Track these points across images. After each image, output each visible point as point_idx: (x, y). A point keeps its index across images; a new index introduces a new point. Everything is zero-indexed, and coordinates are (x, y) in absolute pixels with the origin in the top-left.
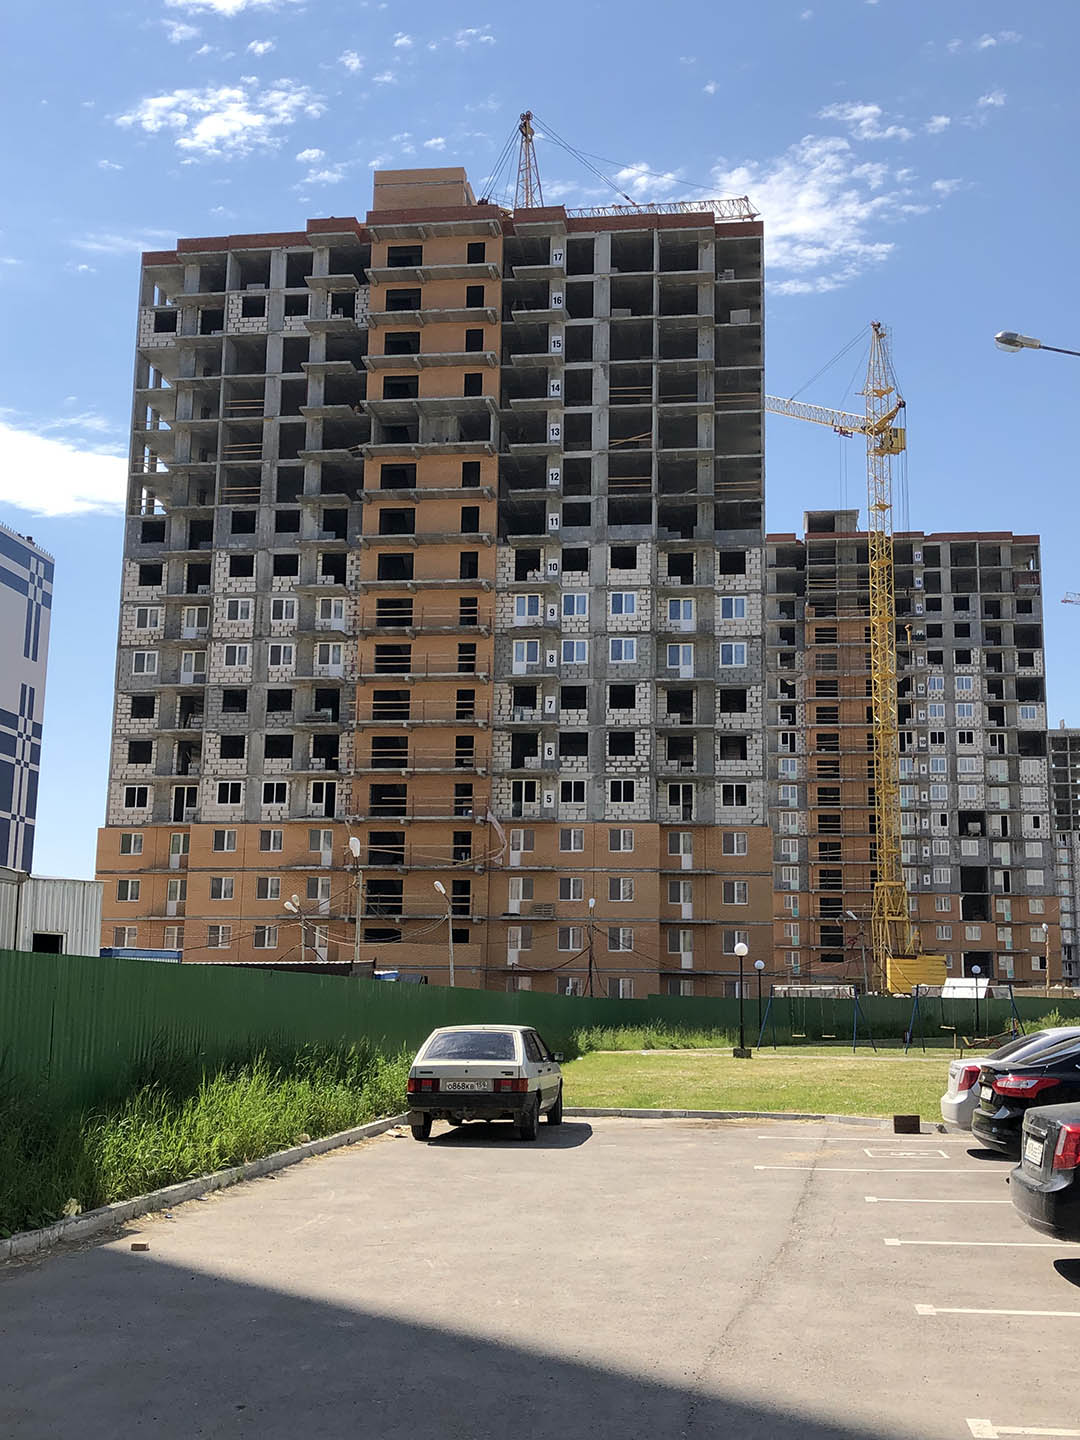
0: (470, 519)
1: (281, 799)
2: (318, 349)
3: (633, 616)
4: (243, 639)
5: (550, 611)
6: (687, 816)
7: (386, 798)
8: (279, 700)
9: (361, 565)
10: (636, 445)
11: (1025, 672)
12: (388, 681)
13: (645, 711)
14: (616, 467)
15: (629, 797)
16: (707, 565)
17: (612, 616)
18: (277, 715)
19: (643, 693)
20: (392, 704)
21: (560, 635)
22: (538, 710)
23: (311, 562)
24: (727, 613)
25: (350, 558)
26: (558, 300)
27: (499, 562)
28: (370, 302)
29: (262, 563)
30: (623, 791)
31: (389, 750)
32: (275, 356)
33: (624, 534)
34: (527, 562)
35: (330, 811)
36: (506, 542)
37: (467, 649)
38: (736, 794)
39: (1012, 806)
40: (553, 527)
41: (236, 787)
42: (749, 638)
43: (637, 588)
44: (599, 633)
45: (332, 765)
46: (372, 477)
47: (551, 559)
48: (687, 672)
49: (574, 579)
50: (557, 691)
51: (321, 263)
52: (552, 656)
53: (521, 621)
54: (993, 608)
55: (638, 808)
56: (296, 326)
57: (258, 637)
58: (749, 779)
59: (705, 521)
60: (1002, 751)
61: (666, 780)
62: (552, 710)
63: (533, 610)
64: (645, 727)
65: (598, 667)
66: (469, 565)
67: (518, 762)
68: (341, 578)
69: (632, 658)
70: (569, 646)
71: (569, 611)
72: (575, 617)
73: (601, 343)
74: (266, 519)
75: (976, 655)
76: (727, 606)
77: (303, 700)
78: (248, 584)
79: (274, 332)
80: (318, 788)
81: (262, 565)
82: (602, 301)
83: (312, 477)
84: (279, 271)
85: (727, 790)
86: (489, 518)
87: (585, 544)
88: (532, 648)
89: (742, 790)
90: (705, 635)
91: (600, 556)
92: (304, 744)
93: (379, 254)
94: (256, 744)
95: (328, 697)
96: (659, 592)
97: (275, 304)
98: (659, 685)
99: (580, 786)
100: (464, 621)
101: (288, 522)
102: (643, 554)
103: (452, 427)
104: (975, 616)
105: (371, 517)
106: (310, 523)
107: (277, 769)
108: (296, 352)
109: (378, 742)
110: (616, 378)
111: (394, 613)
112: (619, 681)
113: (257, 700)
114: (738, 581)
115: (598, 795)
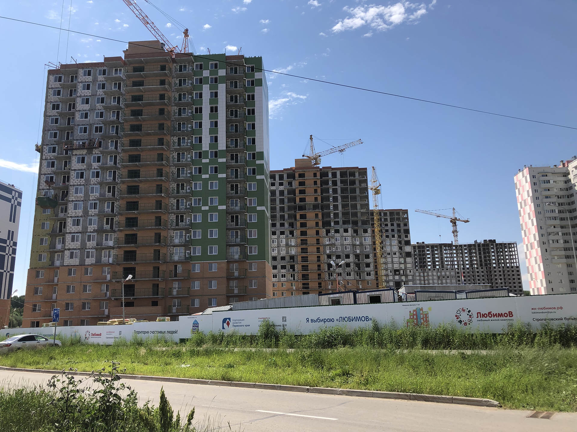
0: (317, 224)
1: (285, 277)
2: (286, 192)
3: (349, 241)
4: (275, 247)
5: (333, 241)
6: (360, 278)
7: (305, 277)
8: (283, 258)
9: (297, 233)
10: (346, 210)
11: (406, 239)
12: (304, 255)
13: (352, 259)
14: (343, 214)
15: (350, 275)
16: (360, 231)
17: (344, 242)
18: (283, 261)
19: (351, 256)
20: (305, 259)
21: (335, 245)
22: (332, 259)
23: (287, 232)
24: (365, 240)
25: (294, 231)
26: (331, 183)
27: (323, 232)
28: (295, 184)
29: (278, 232)
30: (349, 274)
31: (305, 268)
32: (278, 193)
33: (346, 226)
34: (328, 232)
35: (294, 279)
36: (324, 228)
37: (318, 249)
38: (369, 274)
39: (405, 268)
40: (332, 225)
41: (276, 275)
42: (369, 245)
43: (349, 236)
44: (342, 245)
45: (294, 270)
46: (298, 217)
47: (332, 231)
48: (358, 252)
49: (337, 235)
50: (335, 256)
51: (285, 176)
52: (334, 249)
53: (327, 243)
54: (399, 225)
55: (352, 277)
56: (281, 188)
57: (278, 247)
58: (371, 271)
59: (360, 224)
60: (402, 256)
61: (356, 272)
62: (335, 259)
63: (330, 241)
64: (352, 262)
65: (343, 251)
66: (317, 233)
67: (329, 269)
68: (293, 236)
69: (349, 249)
70: (337, 247)
71: (336, 241)
72: (338, 242)
73: (339, 191)
74: (278, 225)
75: (396, 236)
76: (365, 239)
77: (287, 258)
78: (276, 237)
79: (277, 189)
80: (291, 275)
81: (278, 233)
82: (339, 183)
83: (286, 216)
84: (277, 177)
85: (367, 273)
86: (320, 224)
87: (339, 228)
88: (330, 248)
89: (370, 273)
90: (361, 244)
91: (342, 230)
92: (288, 267)
93: (297, 175)
94: (279, 267)
95: (292, 258)
96: (352, 237)
97: (277, 184)
98: (354, 254)
99: (341, 273)
100: (317, 244)
101: (282, 225)
102: (350, 230)
103: (312, 207)
104: (395, 227)
105: (298, 224)
106: (286, 225)
107: (283, 271)
108: (282, 193)
109: (303, 266)
110: (342, 197)
111: (304, 242)
112: (346, 254)
113: (279, 258)
114: (367, 234)
115: (344, 275)
